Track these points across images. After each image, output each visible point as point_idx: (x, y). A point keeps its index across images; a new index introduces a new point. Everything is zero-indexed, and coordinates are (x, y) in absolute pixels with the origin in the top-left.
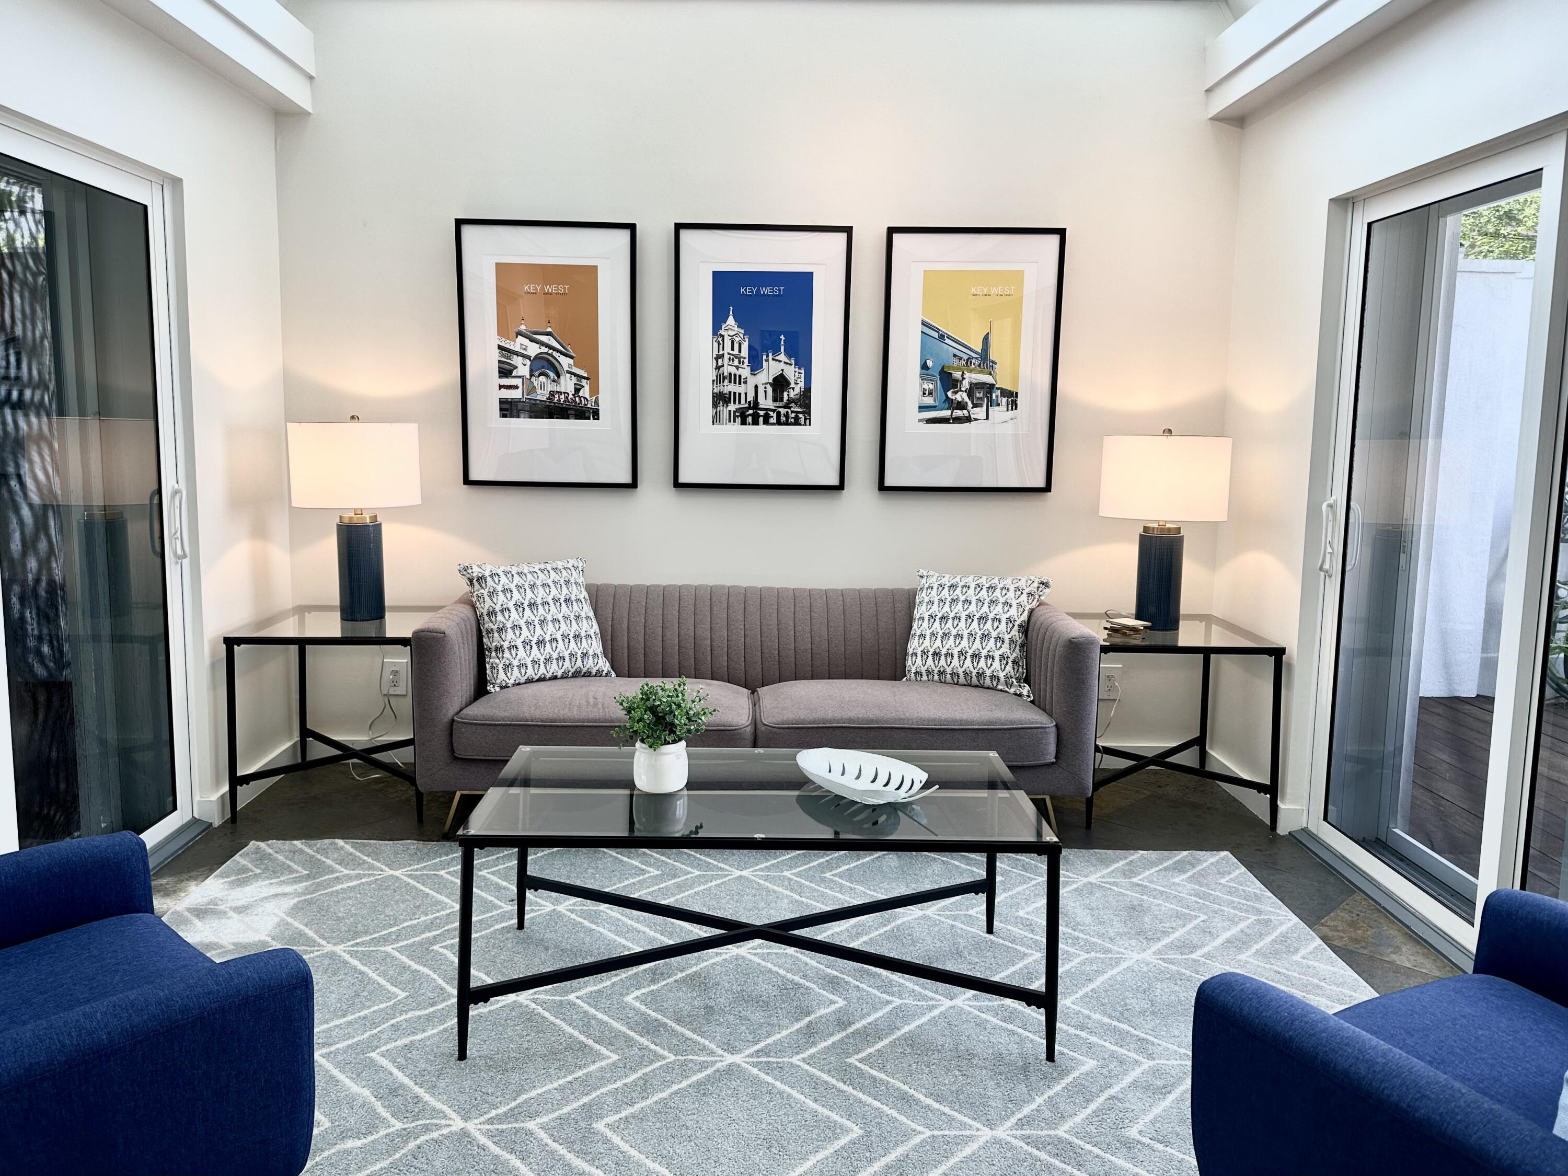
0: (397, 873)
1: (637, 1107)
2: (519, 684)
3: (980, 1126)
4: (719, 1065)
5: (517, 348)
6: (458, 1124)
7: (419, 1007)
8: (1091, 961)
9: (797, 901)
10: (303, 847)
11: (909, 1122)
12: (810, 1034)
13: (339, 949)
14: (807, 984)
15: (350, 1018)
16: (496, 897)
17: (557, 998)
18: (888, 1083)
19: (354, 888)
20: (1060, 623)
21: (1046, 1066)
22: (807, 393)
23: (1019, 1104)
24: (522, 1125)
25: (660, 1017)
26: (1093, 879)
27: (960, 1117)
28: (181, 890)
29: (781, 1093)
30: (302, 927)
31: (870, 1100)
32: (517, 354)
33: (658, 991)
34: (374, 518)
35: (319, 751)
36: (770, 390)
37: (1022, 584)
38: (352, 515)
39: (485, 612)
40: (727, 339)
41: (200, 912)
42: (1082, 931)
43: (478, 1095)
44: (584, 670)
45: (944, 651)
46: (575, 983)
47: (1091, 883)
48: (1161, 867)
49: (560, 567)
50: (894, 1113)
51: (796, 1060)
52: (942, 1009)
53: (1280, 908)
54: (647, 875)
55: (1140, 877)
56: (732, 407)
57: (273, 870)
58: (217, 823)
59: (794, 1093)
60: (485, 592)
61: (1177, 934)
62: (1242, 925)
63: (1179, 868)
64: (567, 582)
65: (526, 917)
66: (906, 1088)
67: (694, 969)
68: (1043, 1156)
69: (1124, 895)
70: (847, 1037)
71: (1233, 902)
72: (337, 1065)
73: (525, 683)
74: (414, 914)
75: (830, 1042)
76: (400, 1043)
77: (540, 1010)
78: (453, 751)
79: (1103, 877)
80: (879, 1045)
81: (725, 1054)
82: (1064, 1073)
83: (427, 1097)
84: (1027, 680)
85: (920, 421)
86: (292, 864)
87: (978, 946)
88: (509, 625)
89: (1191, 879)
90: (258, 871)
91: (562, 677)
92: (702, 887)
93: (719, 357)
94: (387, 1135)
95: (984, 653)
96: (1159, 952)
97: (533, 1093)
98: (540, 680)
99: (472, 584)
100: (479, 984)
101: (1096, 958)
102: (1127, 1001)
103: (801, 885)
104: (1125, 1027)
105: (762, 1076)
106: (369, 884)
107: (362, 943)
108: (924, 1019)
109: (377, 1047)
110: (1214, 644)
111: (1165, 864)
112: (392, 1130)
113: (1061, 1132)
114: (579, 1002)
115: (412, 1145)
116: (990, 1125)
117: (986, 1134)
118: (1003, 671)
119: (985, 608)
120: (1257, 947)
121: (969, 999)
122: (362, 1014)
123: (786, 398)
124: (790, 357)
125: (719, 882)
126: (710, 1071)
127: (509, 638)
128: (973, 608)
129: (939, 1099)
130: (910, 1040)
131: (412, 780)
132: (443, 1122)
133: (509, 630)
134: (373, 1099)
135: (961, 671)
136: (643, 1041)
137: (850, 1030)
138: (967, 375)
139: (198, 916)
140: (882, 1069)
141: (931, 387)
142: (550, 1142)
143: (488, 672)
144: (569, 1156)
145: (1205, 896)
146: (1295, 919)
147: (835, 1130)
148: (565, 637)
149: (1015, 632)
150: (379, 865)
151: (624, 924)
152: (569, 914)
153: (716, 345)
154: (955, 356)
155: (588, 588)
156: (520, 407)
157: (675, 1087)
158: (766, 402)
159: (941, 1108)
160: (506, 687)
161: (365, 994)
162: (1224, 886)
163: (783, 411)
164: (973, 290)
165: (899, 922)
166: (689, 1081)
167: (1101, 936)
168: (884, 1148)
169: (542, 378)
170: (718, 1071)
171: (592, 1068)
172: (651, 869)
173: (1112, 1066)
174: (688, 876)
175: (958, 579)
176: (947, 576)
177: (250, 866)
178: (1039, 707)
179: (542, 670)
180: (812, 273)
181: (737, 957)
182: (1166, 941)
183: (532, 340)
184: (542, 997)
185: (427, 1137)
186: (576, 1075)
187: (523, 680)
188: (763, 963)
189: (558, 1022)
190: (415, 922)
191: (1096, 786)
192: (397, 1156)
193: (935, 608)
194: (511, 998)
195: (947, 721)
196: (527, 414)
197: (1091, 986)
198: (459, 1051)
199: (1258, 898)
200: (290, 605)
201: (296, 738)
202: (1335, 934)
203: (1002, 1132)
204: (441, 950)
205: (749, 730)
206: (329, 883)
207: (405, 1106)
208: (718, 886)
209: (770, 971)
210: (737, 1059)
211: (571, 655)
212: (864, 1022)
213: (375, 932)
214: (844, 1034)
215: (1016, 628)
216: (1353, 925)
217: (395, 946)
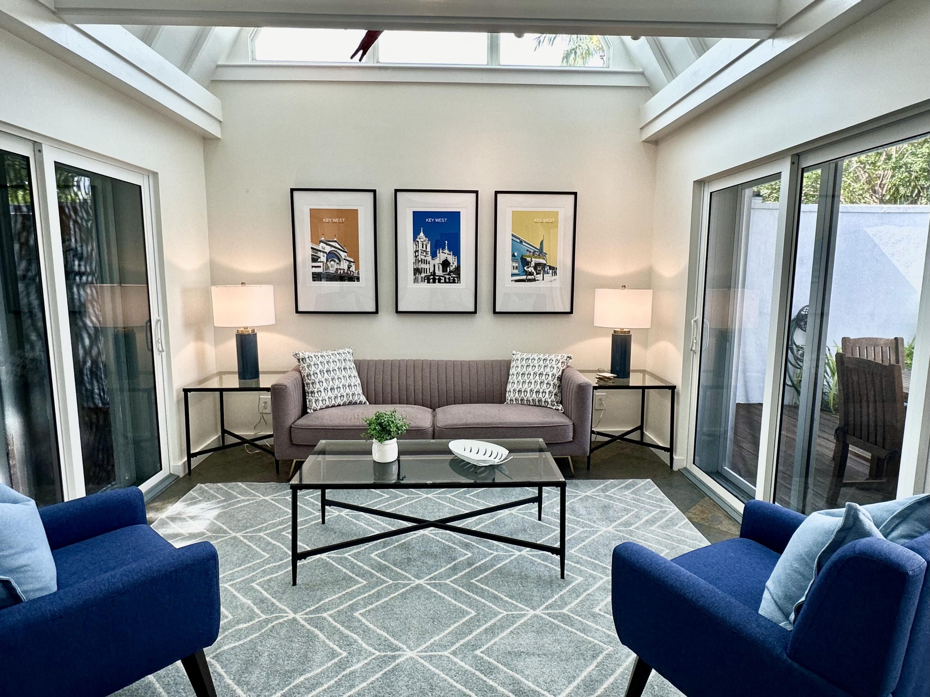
0: (267, 498)
1: (374, 605)
2: (322, 409)
3: (528, 609)
4: (412, 585)
5: (321, 249)
6: (291, 615)
7: (275, 561)
8: (584, 532)
9: (452, 508)
10: (222, 486)
11: (497, 608)
12: (455, 569)
13: (238, 535)
14: (455, 546)
15: (243, 567)
16: (312, 509)
17: (339, 556)
18: (489, 591)
19: (246, 505)
20: (575, 376)
21: (561, 582)
22: (458, 269)
23: (547, 598)
24: (321, 615)
25: (386, 563)
26: (588, 493)
27: (520, 605)
28: (164, 508)
29: (440, 597)
30: (221, 525)
31: (480, 599)
32: (320, 251)
33: (386, 551)
34: (253, 331)
35: (230, 440)
36: (441, 267)
37: (559, 358)
38: (243, 329)
39: (306, 375)
40: (420, 242)
41: (173, 519)
42: (581, 518)
43: (301, 602)
44: (354, 401)
45: (523, 390)
46: (348, 549)
47: (587, 496)
48: (619, 487)
49: (341, 352)
50: (491, 604)
51: (448, 581)
52: (516, 556)
53: (671, 505)
54: (383, 498)
55: (609, 492)
56: (423, 275)
57: (208, 498)
58: (181, 475)
59: (446, 597)
60: (306, 365)
61: (624, 518)
62: (653, 513)
63: (627, 487)
64: (345, 360)
65: (326, 518)
66: (496, 593)
67: (403, 541)
68: (556, 622)
69: (601, 500)
70: (472, 570)
71: (650, 503)
72: (236, 590)
73: (325, 408)
74: (274, 517)
75: (464, 573)
76: (265, 579)
77: (331, 561)
78: (291, 441)
79: (593, 492)
80: (485, 574)
81: (416, 579)
82: (569, 583)
83: (277, 603)
84: (561, 403)
85: (512, 281)
86: (217, 495)
87: (533, 527)
88: (317, 381)
89: (631, 493)
90: (201, 498)
91: (343, 405)
92: (409, 503)
93: (417, 251)
94: (259, 621)
95: (541, 391)
96: (615, 527)
97: (327, 600)
98: (332, 407)
99: (299, 362)
100: (303, 550)
101: (586, 530)
102: (599, 550)
103: (454, 501)
104: (597, 562)
105: (432, 589)
106: (253, 503)
107: (249, 532)
108: (507, 561)
109: (255, 581)
110: (647, 384)
111: (621, 486)
112: (261, 619)
113: (565, 611)
114: (350, 557)
115: (270, 626)
116: (534, 608)
117: (531, 612)
118: (549, 398)
119: (542, 369)
120: (659, 523)
121: (528, 551)
122: (248, 565)
123: (448, 270)
124: (450, 252)
125: (416, 500)
126: (408, 588)
127: (317, 387)
128: (536, 369)
129: (511, 597)
130: (500, 571)
131: (273, 454)
132: (285, 615)
133: (317, 383)
134: (252, 605)
135: (531, 399)
136: (378, 575)
137: (473, 567)
138: (533, 259)
139: (172, 521)
140: (487, 585)
141: (517, 265)
142: (333, 622)
143: (308, 403)
144: (342, 629)
145: (638, 500)
146: (677, 510)
147: (464, 613)
148: (344, 386)
149: (555, 380)
150: (258, 494)
151: (372, 521)
152: (346, 516)
153: (415, 246)
154: (528, 250)
155: (355, 362)
156: (322, 276)
157: (392, 596)
158: (439, 272)
159: (512, 601)
160: (316, 410)
161: (250, 556)
162: (647, 495)
163: (447, 277)
164: (535, 220)
165: (498, 517)
166: (398, 593)
167: (589, 520)
168: (485, 621)
169: (332, 262)
170: (412, 587)
171: (354, 588)
172: (385, 495)
173: (590, 580)
174: (402, 498)
175: (530, 356)
176: (525, 354)
177: (197, 496)
178: (566, 415)
179: (333, 402)
180: (460, 212)
181: (423, 535)
182: (619, 522)
183: (327, 244)
184: (332, 555)
185: (277, 622)
186: (347, 591)
187: (324, 407)
188: (435, 537)
189: (339, 567)
190: (274, 521)
191: (592, 451)
192: (263, 631)
193: (519, 369)
194: (318, 556)
195: (523, 423)
196: (325, 279)
197: (584, 543)
198: (293, 581)
199: (661, 501)
200: (215, 372)
201: (220, 434)
202: (694, 516)
203: (538, 612)
204: (286, 534)
205: (431, 429)
206: (233, 504)
207: (267, 608)
208: (416, 502)
209: (438, 541)
210: (421, 582)
211: (347, 394)
212: (480, 563)
213: (255, 527)
214: (470, 569)
215: (556, 378)
216: (702, 512)
217: (265, 533)
